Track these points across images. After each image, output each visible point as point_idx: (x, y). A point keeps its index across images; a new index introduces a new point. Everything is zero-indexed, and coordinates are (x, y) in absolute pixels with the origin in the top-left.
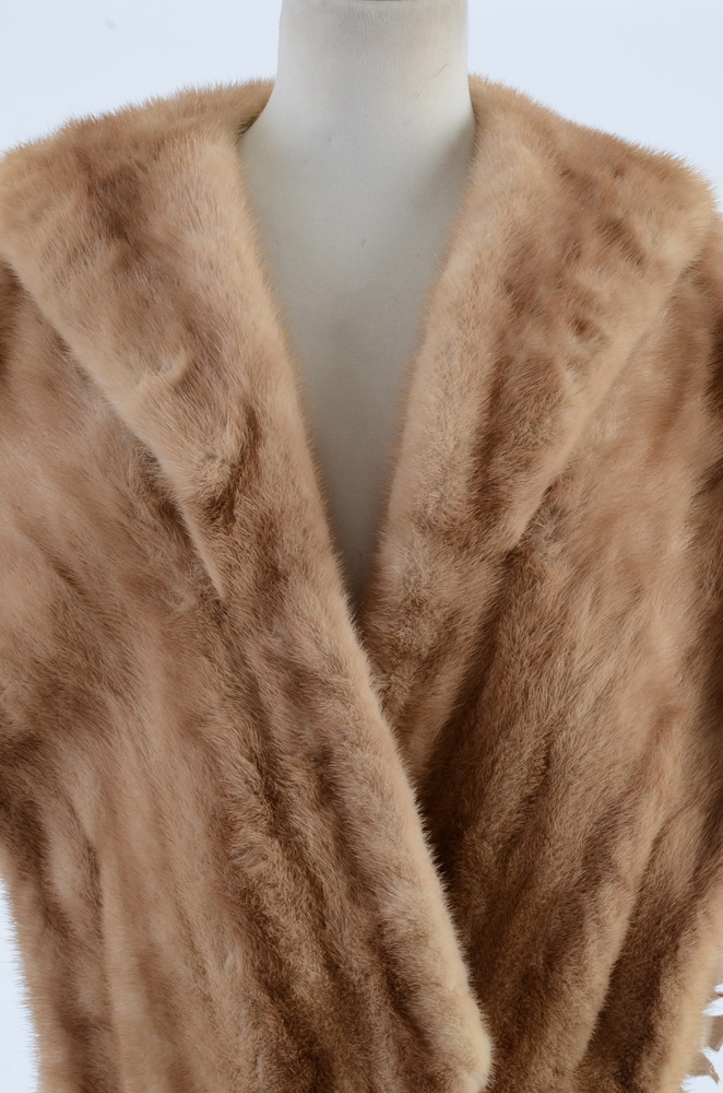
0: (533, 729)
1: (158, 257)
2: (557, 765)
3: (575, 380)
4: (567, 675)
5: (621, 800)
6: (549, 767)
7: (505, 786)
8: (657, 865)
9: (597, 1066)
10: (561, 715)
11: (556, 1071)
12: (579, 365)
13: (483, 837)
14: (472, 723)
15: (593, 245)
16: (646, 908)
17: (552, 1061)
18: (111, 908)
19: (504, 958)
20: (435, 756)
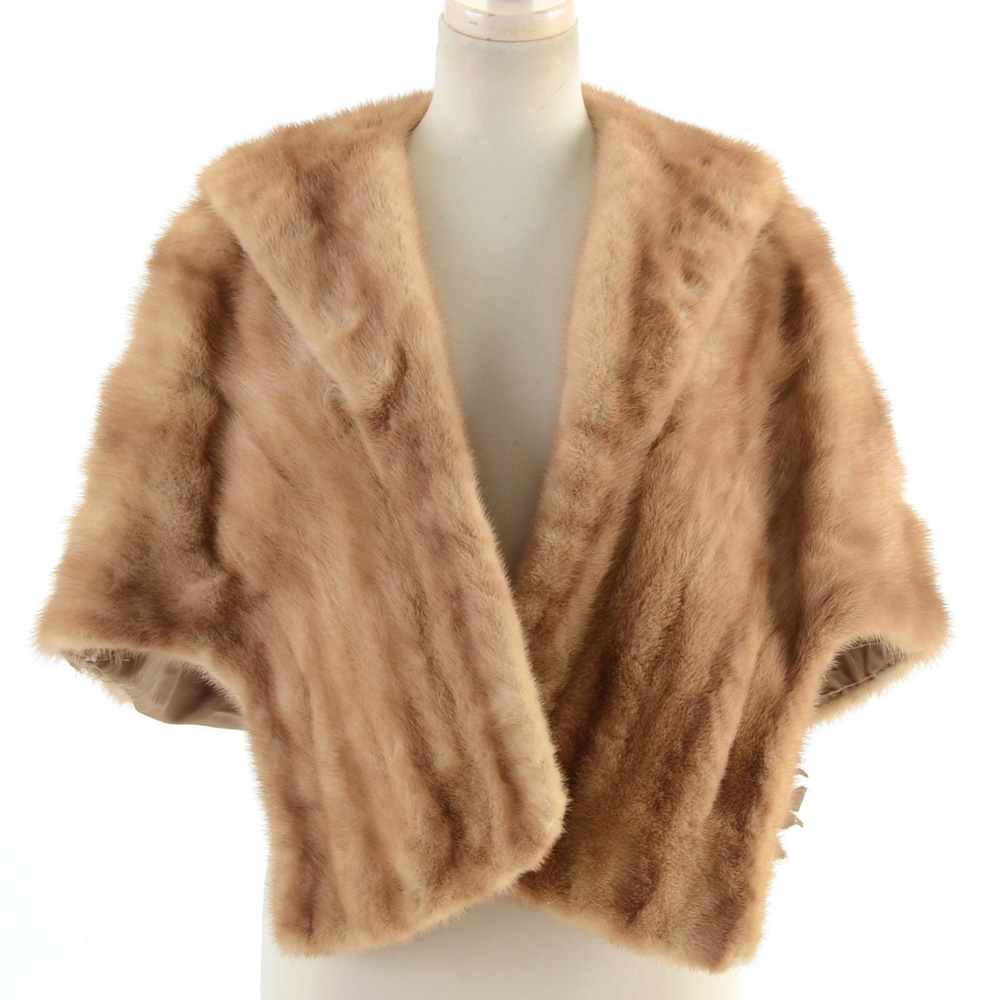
0: (670, 576)
1: (346, 239)
2: (690, 600)
3: (687, 318)
4: (695, 537)
5: (736, 624)
6: (683, 604)
7: (650, 621)
8: (761, 669)
9: (719, 819)
10: (693, 565)
11: (690, 825)
12: (690, 306)
13: (635, 658)
14: (624, 574)
15: (688, 218)
16: (754, 700)
17: (688, 818)
18: (319, 720)
19: (653, 744)
20: (598, 599)
